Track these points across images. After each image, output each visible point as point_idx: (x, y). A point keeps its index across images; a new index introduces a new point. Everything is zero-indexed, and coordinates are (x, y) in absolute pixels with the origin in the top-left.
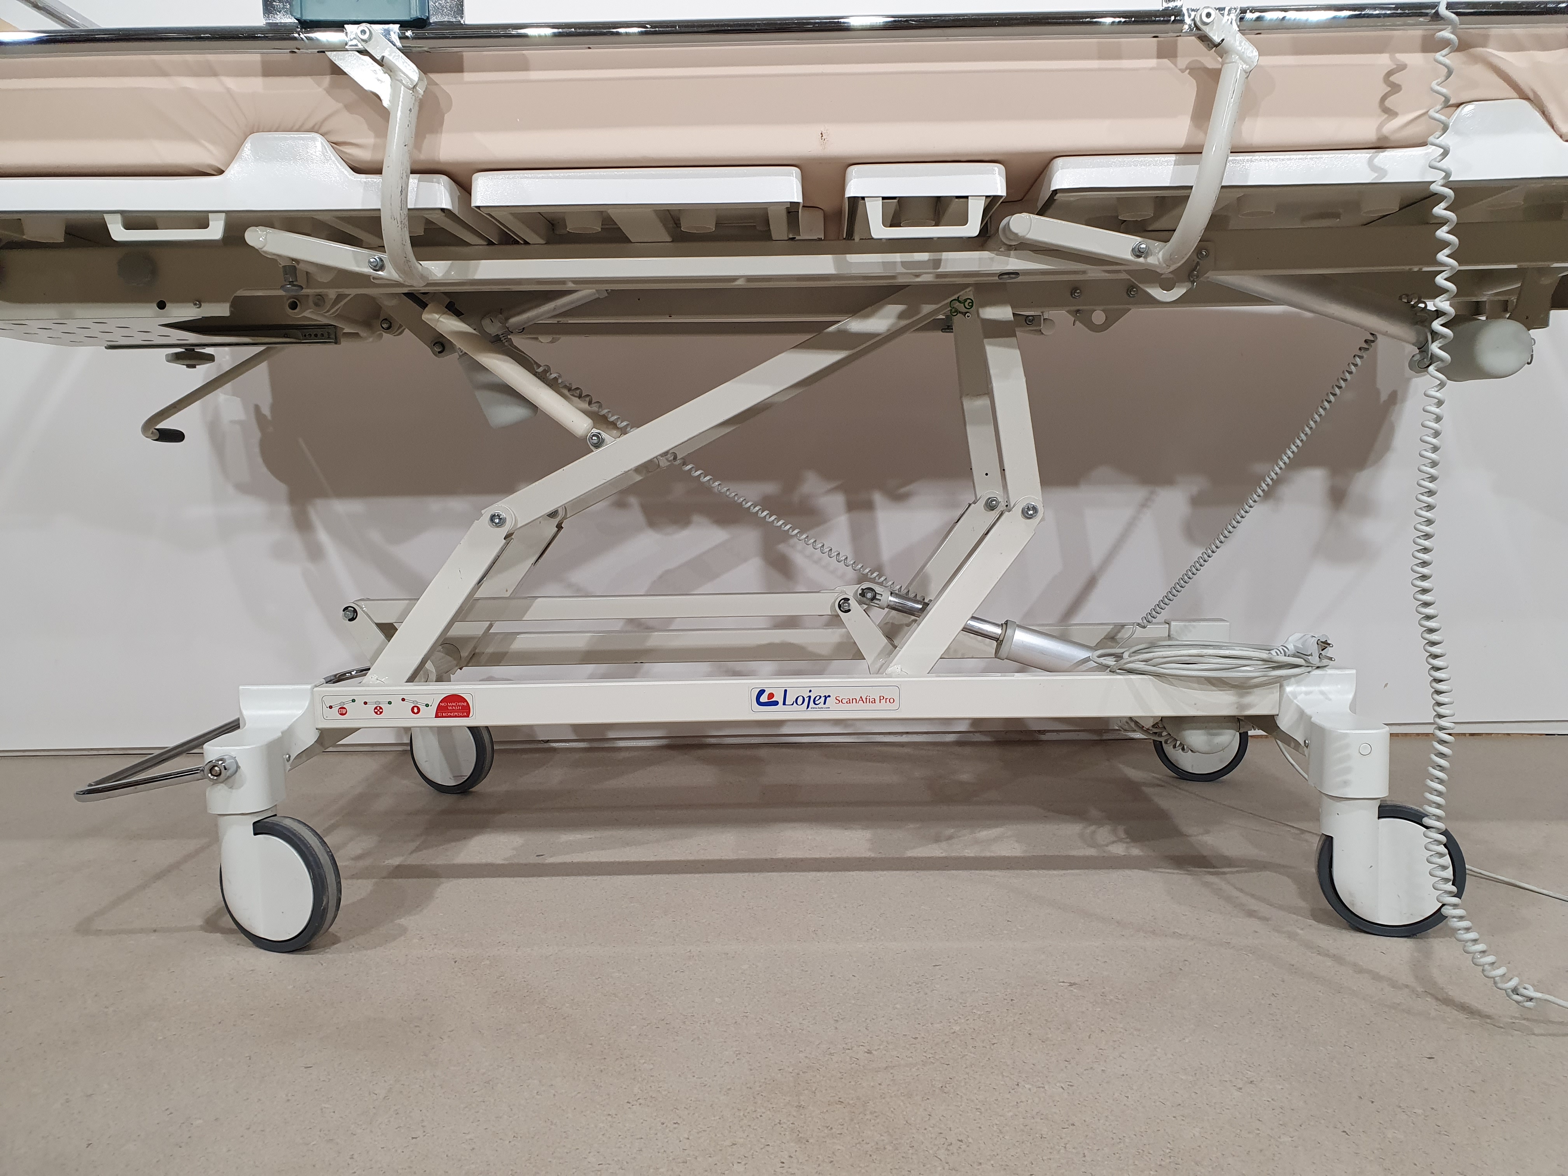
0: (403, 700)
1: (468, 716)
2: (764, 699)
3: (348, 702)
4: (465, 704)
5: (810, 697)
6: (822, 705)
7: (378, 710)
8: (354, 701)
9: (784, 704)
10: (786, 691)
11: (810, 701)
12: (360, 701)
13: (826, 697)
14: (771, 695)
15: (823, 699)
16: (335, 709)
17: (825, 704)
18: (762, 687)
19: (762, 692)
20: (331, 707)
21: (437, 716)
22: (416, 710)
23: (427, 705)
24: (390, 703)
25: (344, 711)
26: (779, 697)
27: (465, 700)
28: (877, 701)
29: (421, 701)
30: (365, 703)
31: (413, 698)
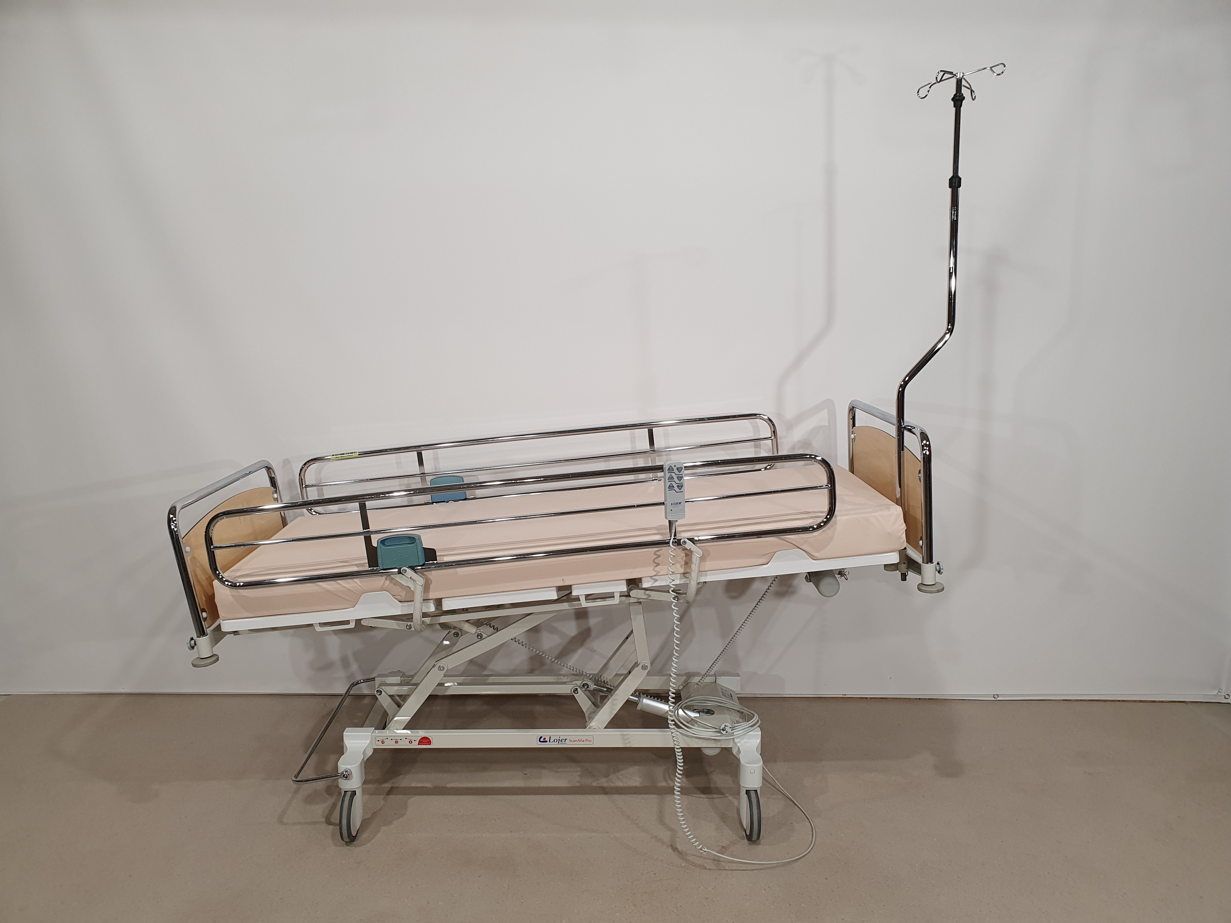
0: (406, 738)
1: (430, 744)
2: (542, 740)
3: (385, 739)
4: (429, 740)
5: (559, 739)
6: (564, 742)
7: (396, 742)
8: (387, 739)
9: (550, 742)
10: (550, 737)
11: (560, 741)
12: (389, 739)
13: (565, 740)
14: (545, 739)
15: (564, 740)
16: (380, 742)
17: (565, 742)
18: (541, 736)
19: (541, 737)
20: (378, 741)
21: (418, 745)
22: (411, 742)
23: (415, 741)
24: (401, 739)
25: (383, 742)
26: (547, 739)
27: (429, 739)
28: (585, 741)
29: (413, 739)
30: (392, 739)
31: (410, 738)
